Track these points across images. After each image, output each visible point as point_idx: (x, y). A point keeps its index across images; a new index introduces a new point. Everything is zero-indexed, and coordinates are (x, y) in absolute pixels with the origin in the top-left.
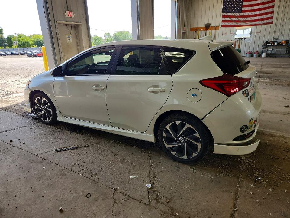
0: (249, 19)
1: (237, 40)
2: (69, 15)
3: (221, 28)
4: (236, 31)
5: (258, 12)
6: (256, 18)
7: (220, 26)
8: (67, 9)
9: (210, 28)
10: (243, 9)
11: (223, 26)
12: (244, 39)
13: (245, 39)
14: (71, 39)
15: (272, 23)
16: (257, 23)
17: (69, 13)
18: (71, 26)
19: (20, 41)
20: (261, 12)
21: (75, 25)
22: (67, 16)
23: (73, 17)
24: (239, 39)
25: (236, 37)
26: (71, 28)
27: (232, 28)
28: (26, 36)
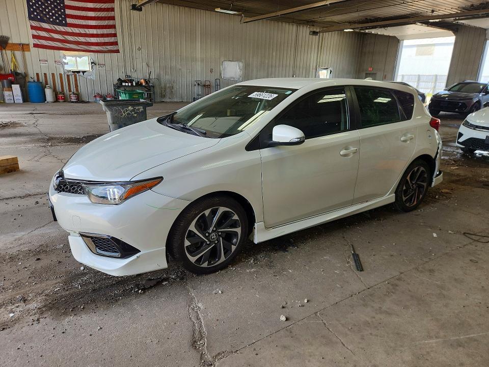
0: (82, 39)
1: (71, 73)
3: (33, 49)
4: (65, 57)
5: (94, 31)
6: (93, 40)
7: (31, 46)
9: (8, 45)
10: (69, 21)
11: (36, 46)
12: (81, 73)
13: (84, 72)
15: (118, 51)
16: (97, 48)
20: (100, 31)
24: (74, 72)
25: (67, 68)
27: (56, 51)
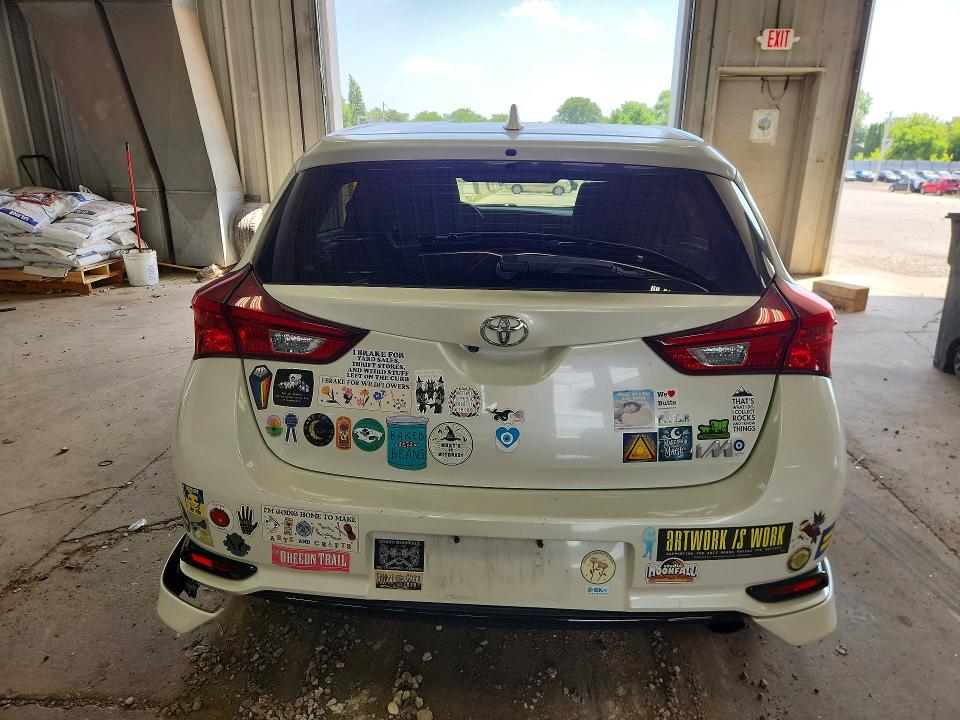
2: (773, 42)
8: (773, 20)
14: (772, 128)
17: (774, 35)
18: (788, 80)
19: (907, 137)
21: (805, 75)
22: (764, 47)
23: (789, 47)
26: (786, 88)
28: (938, 121)
